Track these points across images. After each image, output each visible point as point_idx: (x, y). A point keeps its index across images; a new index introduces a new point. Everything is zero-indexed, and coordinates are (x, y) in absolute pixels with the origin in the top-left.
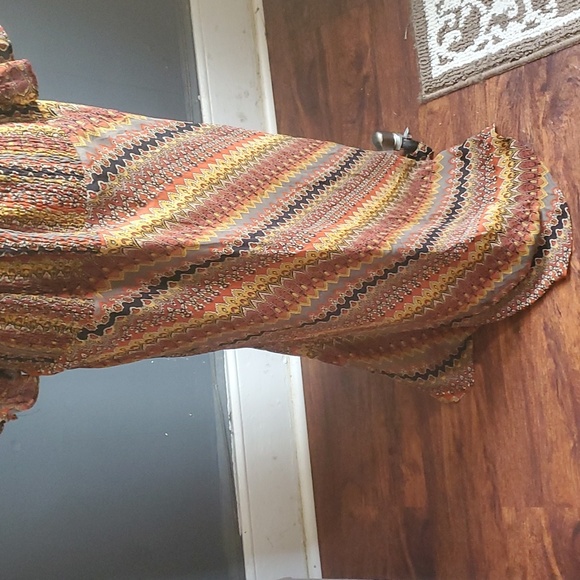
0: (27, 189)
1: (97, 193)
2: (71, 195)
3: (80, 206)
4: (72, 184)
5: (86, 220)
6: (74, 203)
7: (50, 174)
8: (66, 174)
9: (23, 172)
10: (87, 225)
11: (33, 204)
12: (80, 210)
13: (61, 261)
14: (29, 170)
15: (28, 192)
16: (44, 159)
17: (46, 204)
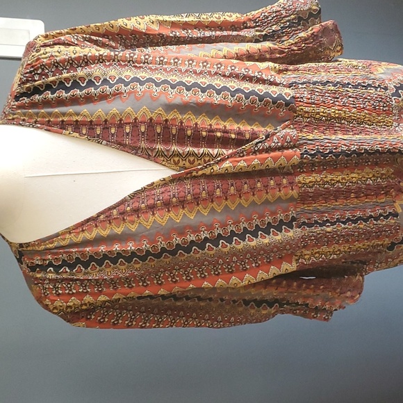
0: (350, 97)
1: (400, 99)
2: (381, 101)
3: (388, 110)
4: (381, 93)
5: (395, 120)
6: (384, 107)
7: (363, 86)
8: (375, 87)
9: (344, 85)
10: (395, 124)
11: (355, 108)
12: (388, 113)
13: (377, 169)
14: (349, 84)
15: (350, 99)
16: (357, 77)
17: (364, 108)
